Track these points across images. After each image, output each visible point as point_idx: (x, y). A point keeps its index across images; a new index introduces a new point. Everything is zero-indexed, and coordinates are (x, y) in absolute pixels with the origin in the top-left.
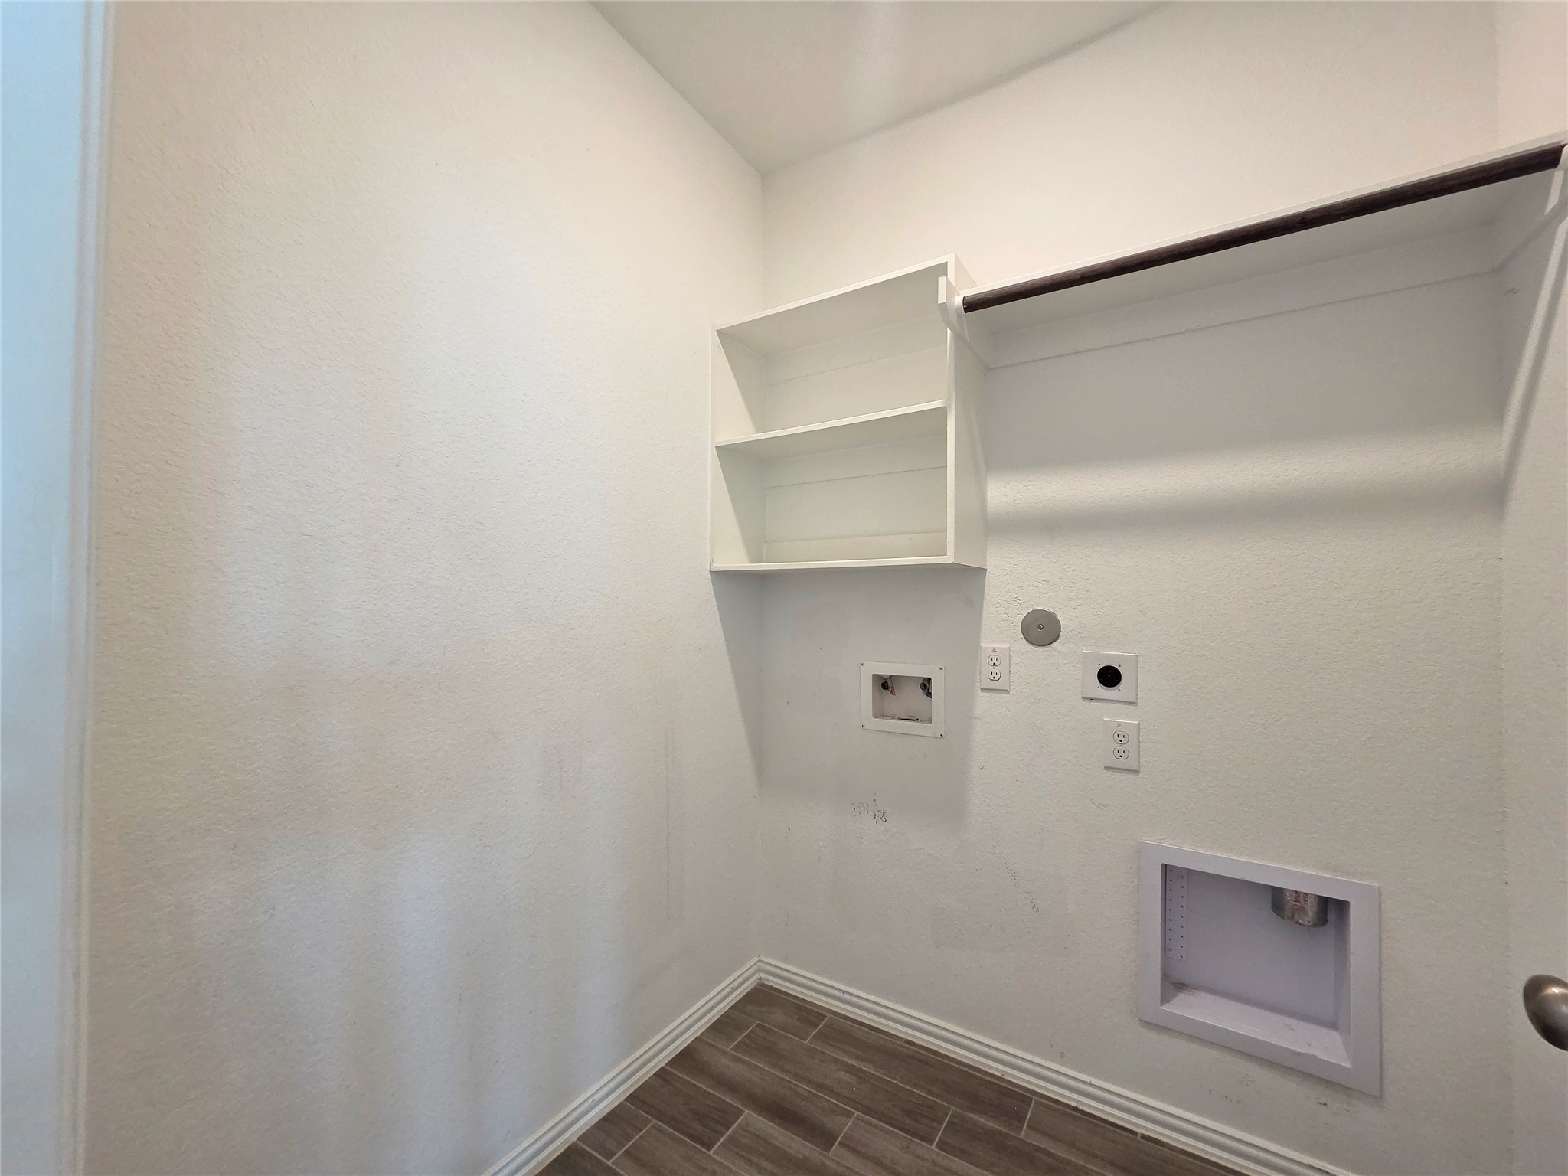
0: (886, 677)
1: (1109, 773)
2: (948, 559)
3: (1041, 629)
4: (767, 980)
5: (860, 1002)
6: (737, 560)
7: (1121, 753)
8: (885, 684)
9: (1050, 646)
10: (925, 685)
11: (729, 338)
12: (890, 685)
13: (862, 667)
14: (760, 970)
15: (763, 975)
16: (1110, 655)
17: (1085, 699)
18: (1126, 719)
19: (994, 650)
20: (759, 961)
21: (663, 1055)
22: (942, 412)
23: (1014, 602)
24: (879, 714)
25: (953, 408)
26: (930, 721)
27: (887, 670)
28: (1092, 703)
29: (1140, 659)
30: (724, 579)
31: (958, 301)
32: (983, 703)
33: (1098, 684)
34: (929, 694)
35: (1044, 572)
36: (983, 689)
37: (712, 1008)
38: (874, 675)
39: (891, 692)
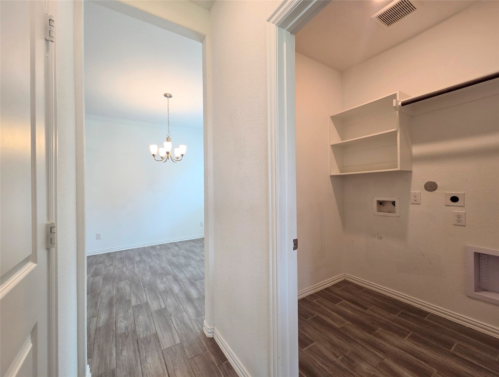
0: (381, 201)
1: (455, 226)
2: (398, 169)
3: (431, 187)
4: (347, 279)
5: (375, 286)
6: (337, 172)
7: (459, 221)
8: (381, 203)
9: (434, 191)
10: (393, 203)
11: (334, 118)
12: (382, 203)
13: (373, 199)
14: (345, 276)
15: (346, 278)
16: (455, 193)
17: (446, 206)
18: (460, 211)
19: (415, 193)
20: (345, 274)
21: (322, 287)
22: (396, 132)
23: (422, 179)
24: (379, 211)
25: (399, 131)
26: (395, 213)
27: (381, 199)
28: (449, 207)
29: (465, 194)
30: (333, 177)
31: (400, 104)
32: (412, 208)
33: (450, 201)
34: (395, 205)
35: (431, 171)
36: (412, 204)
37: (333, 281)
38: (377, 201)
39: (383, 205)
